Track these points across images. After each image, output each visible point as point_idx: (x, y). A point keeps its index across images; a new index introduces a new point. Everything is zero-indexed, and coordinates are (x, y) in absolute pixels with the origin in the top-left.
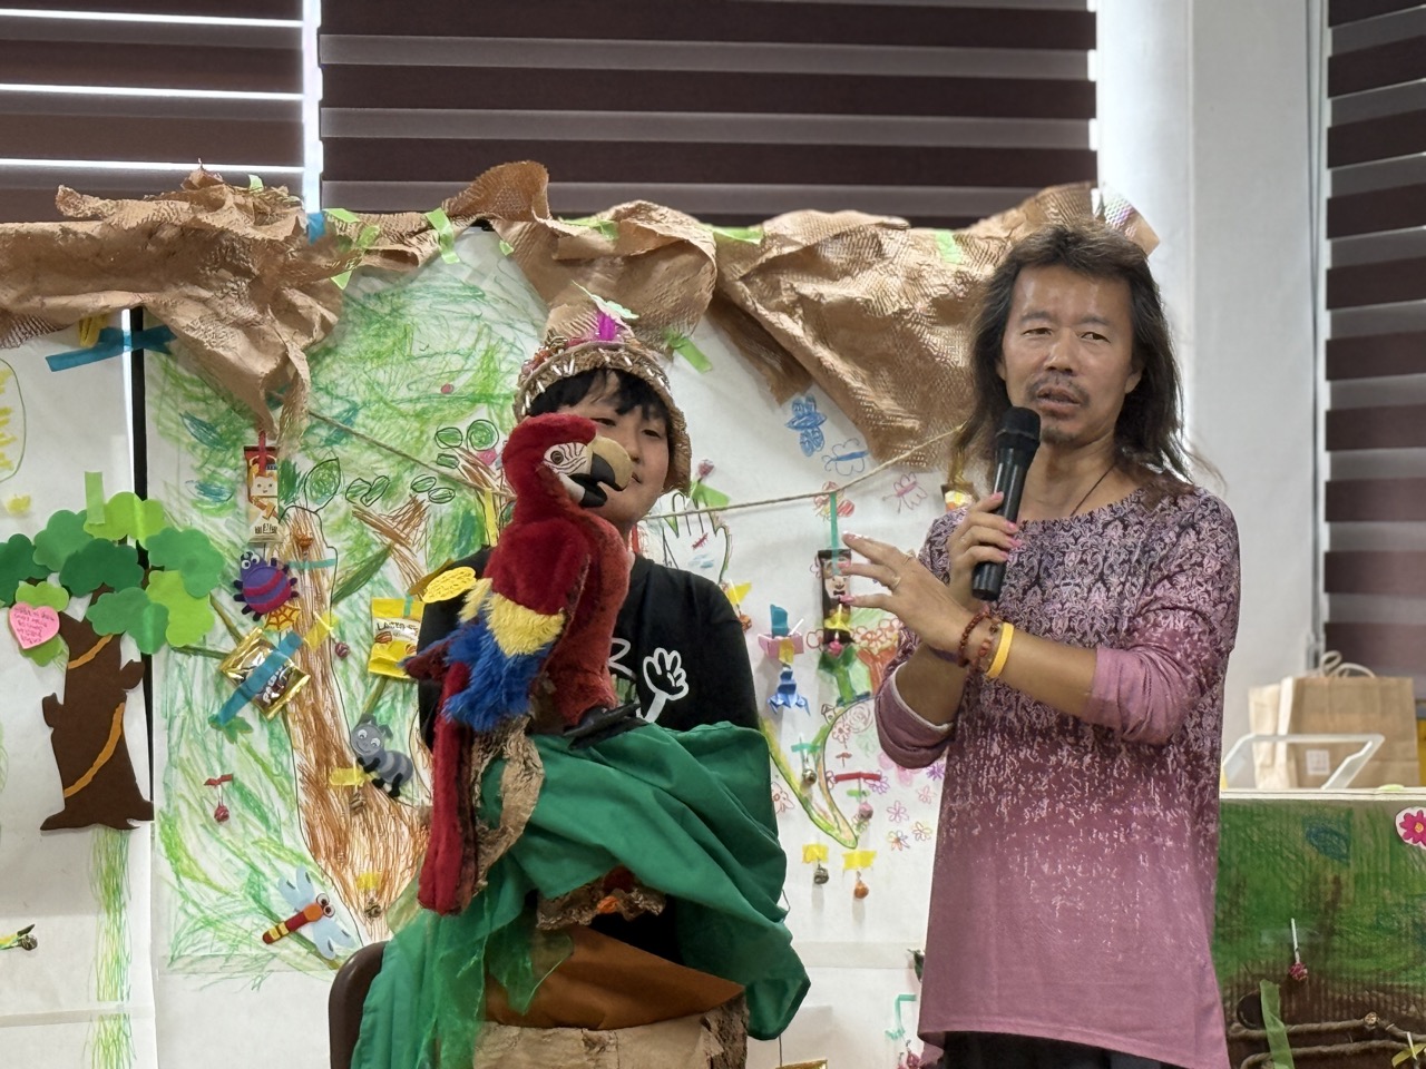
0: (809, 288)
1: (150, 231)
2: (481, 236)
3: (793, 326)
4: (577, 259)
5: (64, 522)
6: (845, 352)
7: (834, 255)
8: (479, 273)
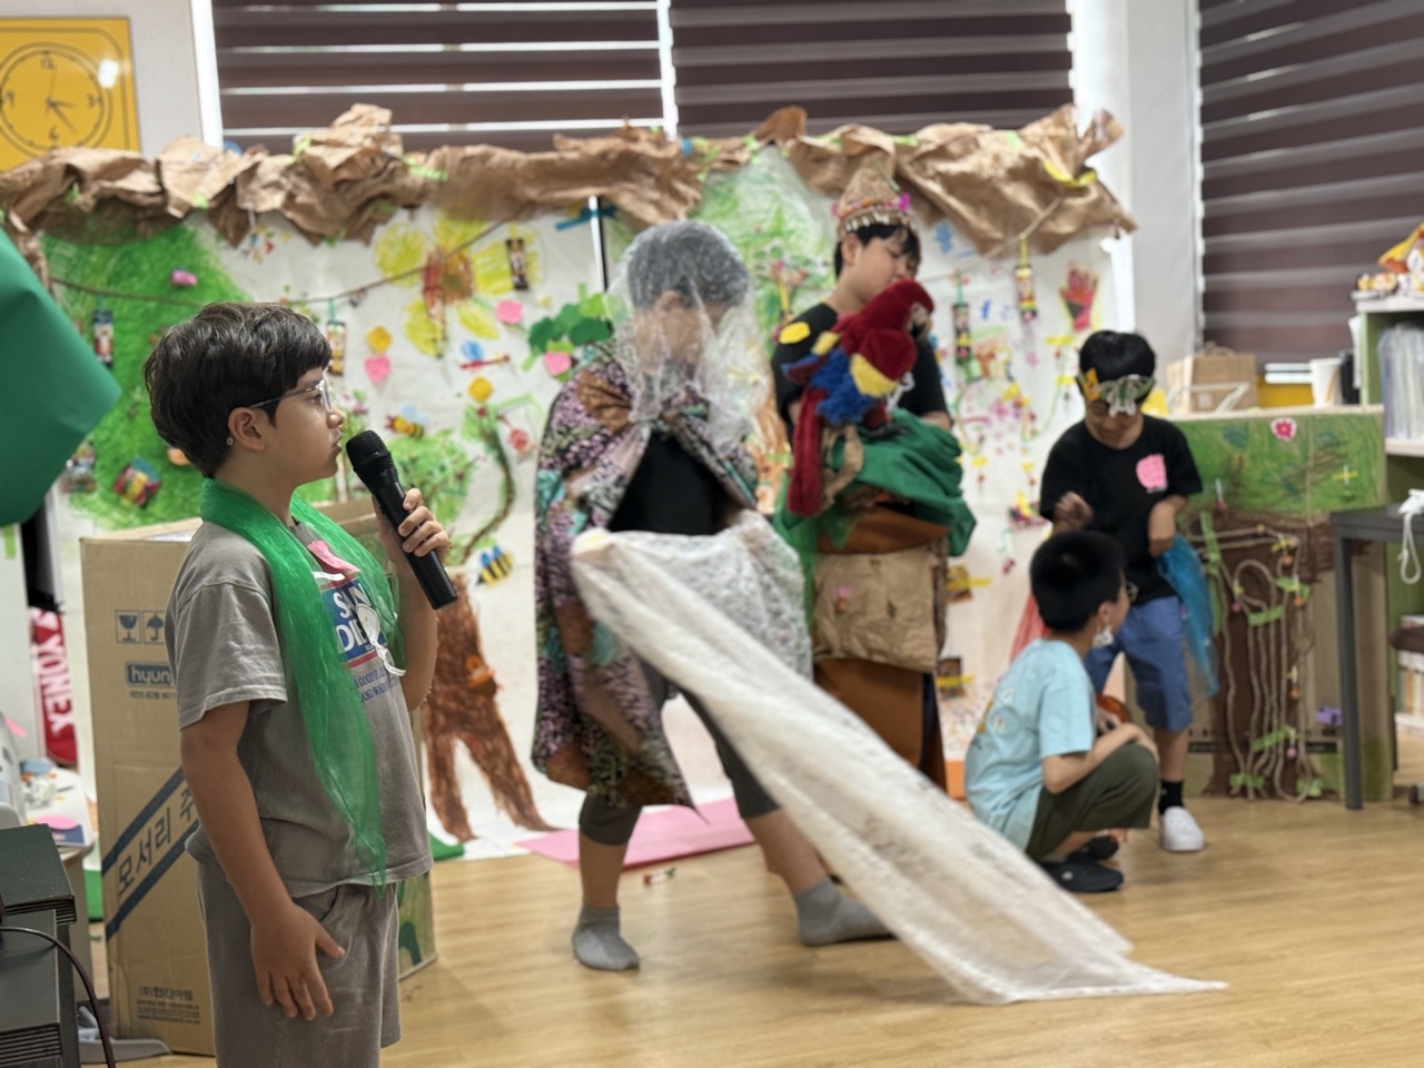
0: (943, 166)
1: (603, 155)
2: (772, 150)
3: (935, 187)
4: (820, 158)
5: (569, 309)
6: (963, 199)
7: (954, 148)
8: (772, 168)
